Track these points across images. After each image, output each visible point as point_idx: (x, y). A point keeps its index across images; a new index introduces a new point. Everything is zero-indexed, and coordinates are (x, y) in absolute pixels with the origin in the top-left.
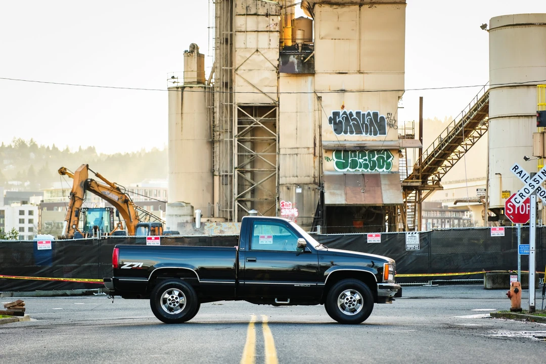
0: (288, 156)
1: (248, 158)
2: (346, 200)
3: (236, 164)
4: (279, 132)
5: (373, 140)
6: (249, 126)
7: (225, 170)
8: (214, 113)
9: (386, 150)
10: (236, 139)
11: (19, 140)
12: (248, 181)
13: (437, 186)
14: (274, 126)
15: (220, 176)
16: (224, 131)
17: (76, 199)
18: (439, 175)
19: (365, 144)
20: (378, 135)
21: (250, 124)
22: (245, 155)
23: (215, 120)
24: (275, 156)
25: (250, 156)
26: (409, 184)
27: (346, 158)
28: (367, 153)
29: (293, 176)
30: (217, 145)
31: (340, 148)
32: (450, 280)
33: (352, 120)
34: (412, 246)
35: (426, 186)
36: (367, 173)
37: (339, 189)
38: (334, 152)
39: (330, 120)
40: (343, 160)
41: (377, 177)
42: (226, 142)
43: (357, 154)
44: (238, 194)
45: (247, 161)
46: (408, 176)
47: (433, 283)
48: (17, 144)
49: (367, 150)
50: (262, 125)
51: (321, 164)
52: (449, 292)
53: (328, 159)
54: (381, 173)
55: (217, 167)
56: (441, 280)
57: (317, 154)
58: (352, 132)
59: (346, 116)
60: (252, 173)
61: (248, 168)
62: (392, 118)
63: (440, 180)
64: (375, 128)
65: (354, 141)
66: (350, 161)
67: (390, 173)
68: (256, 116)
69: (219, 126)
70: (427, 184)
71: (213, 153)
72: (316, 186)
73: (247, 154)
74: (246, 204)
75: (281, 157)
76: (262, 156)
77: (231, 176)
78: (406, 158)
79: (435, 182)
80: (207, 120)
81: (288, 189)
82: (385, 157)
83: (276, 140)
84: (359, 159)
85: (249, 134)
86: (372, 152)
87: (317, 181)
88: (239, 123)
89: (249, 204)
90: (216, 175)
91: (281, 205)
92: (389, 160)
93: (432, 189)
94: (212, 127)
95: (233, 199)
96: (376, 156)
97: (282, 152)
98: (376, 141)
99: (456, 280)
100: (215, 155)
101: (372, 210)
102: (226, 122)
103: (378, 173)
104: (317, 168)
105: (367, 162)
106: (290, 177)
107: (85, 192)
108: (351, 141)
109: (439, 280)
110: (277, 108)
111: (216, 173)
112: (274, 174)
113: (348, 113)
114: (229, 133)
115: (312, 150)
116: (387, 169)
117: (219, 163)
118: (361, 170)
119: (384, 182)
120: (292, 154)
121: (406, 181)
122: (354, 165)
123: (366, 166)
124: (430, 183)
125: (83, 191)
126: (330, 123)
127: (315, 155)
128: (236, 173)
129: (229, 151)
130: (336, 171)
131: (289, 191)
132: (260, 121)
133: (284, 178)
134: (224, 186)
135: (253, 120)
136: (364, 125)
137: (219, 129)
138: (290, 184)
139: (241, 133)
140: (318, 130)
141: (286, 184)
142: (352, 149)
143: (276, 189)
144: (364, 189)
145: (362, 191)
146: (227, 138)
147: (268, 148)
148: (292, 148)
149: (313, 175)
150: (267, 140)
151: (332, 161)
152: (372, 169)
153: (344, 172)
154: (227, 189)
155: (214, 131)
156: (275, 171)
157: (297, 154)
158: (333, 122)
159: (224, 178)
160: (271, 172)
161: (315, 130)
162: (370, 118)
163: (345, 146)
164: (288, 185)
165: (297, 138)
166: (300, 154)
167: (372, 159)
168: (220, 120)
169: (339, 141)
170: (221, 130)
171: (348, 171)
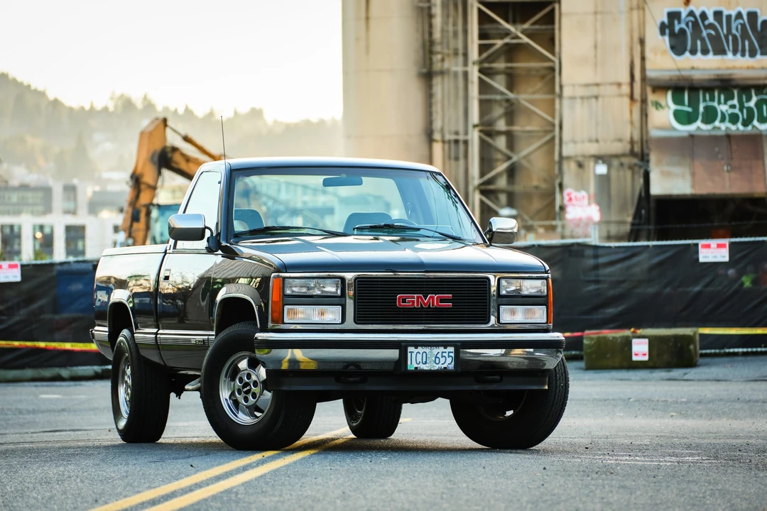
0: (579, 101)
1: (501, 105)
2: (693, 186)
3: (475, 117)
4: (560, 53)
5: (748, 68)
6: (499, 43)
7: (453, 129)
8: (431, 16)
10: (476, 68)
11: (122, 96)
12: (499, 151)
14: (550, 41)
15: (443, 142)
16: (451, 52)
17: (143, 187)
19: (731, 75)
20: (759, 57)
21: (502, 38)
22: (495, 101)
23: (434, 30)
24: (553, 102)
25: (504, 103)
27: (694, 103)
28: (736, 92)
29: (590, 141)
30: (437, 81)
31: (682, 83)
33: (707, 27)
36: (738, 133)
37: (679, 164)
38: (669, 94)
39: (663, 28)
40: (689, 106)
41: (755, 142)
42: (456, 74)
43: (716, 94)
44: (482, 174)
45: (498, 111)
48: (120, 103)
49: (736, 87)
50: (525, 40)
51: (644, 117)
53: (658, 105)
54: (764, 133)
55: (437, 124)
57: (637, 95)
58: (705, 52)
59: (692, 19)
60: (510, 136)
61: (501, 125)
64: (751, 44)
65: (711, 70)
66: (701, 109)
68: (514, 22)
69: (441, 43)
71: (429, 96)
72: (635, 161)
73: (498, 97)
74: (497, 199)
75: (566, 103)
76: (529, 101)
77: (466, 142)
80: (417, 30)
81: (580, 165)
83: (553, 69)
84: (719, 103)
85: (502, 58)
86: (746, 89)
87: (637, 149)
88: (482, 36)
89: (503, 198)
90: (435, 141)
91: (566, 198)
94: (427, 44)
95: (471, 188)
96: (754, 99)
97: (567, 92)
98: (753, 68)
100: (434, 100)
102: (455, 34)
103: (755, 132)
104: (637, 124)
105: (737, 111)
106: (583, 142)
107: (159, 173)
108: (704, 69)
110: (557, 6)
111: (437, 136)
112: (552, 135)
113: (698, 13)
114: (461, 58)
115: (626, 89)
117: (443, 116)
118: (723, 127)
120: (589, 98)
122: (710, 116)
123: (734, 118)
125: (156, 172)
126: (663, 33)
127: (632, 97)
128: (475, 137)
129: (461, 93)
130: (674, 129)
131: (581, 170)
132: (523, 32)
133: (571, 145)
134: (453, 162)
135: (509, 30)
136: (730, 38)
137: (443, 48)
138: (584, 156)
139: (485, 55)
140: (637, 48)
141: (576, 156)
142: (707, 84)
143: (557, 167)
144: (729, 165)
145: (725, 168)
146: (457, 65)
147: (539, 85)
148: (587, 85)
149: (628, 138)
150: (537, 70)
151: (666, 109)
152: (745, 124)
153: (689, 131)
154: (457, 167)
155: (431, 52)
156: (553, 131)
157: (596, 97)
158: (667, 31)
159: (453, 145)
160: (547, 132)
161: (631, 49)
162: (741, 24)
163: (692, 80)
164: (580, 159)
165: (596, 65)
166: (603, 97)
167: (746, 105)
168: (443, 31)
169: (679, 70)
170: (446, 51)
171: (698, 128)
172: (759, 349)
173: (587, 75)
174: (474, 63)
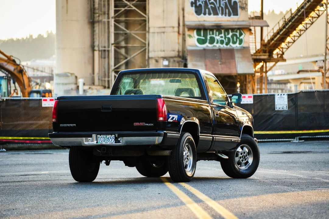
0: (156, 34)
1: (123, 36)
3: (112, 40)
4: (148, 14)
5: (228, 21)
6: (123, 9)
7: (103, 45)
9: (239, 29)
10: (113, 20)
12: (122, 55)
13: (281, 58)
14: (144, 9)
15: (99, 51)
16: (103, 13)
18: (283, 50)
19: (220, 24)
20: (232, 16)
21: (124, 7)
22: (120, 34)
23: (95, 4)
24: (145, 35)
25: (124, 34)
26: (258, 57)
27: (205, 35)
28: (223, 31)
29: (161, 51)
30: (96, 25)
31: (201, 27)
32: (315, 137)
33: (211, 4)
34: (281, 107)
35: (272, 59)
36: (223, 48)
37: (200, 61)
38: (195, 31)
39: (192, 4)
40: (203, 37)
41: (231, 52)
42: (104, 22)
43: (215, 31)
44: (115, 65)
45: (121, 38)
46: (257, 50)
47: (300, 139)
49: (223, 29)
50: (134, 8)
51: (184, 41)
52: (316, 147)
53: (190, 36)
54: (235, 48)
55: (96, 43)
56: (307, 137)
57: (181, 32)
58: (210, 14)
60: (126, 48)
61: (123, 44)
62: (244, 2)
63: (283, 53)
64: (229, 11)
65: (212, 21)
66: (208, 38)
67: (242, 48)
69: (98, 9)
70: (272, 57)
71: (93, 31)
72: (180, 59)
73: (121, 32)
75: (151, 34)
76: (136, 34)
77: (108, 51)
78: (255, 36)
79: (279, 56)
80: (88, 4)
81: (157, 61)
82: (238, 34)
83: (145, 21)
84: (216, 35)
85: (123, 16)
86: (227, 30)
87: (181, 54)
88: (116, 6)
90: (96, 50)
92: (241, 37)
93: (277, 61)
94: (92, 10)
95: (111, 70)
96: (231, 34)
97: (151, 30)
98: (230, 21)
99: (320, 136)
100: (95, 33)
101: (227, 79)
102: (104, 5)
103: (231, 48)
104: (181, 44)
105: (223, 39)
106: (158, 51)
108: (209, 21)
109: (305, 137)
111: (96, 48)
112: (145, 48)
114: (106, 16)
115: (176, 29)
116: (240, 44)
117: (99, 40)
118: (218, 46)
119: (237, 56)
120: (161, 33)
121: (256, 54)
122: (212, 41)
123: (222, 42)
124: (275, 56)
126: (192, 6)
127: (179, 33)
128: (112, 48)
129: (106, 30)
130: (197, 46)
131: (157, 63)
132: (133, 5)
133: (153, 53)
134: (103, 59)
135: (127, 4)
136: (220, 8)
137: (99, 11)
138: (158, 57)
139: (117, 14)
140: (181, 12)
141: (155, 57)
142: (211, 28)
143: (147, 62)
144: (221, 61)
145: (219, 63)
146: (105, 19)
147: (140, 27)
148: (160, 27)
149: (177, 50)
150: (138, 21)
151: (194, 38)
152: (227, 44)
153: (203, 47)
154: (105, 62)
155: (94, 13)
156: (146, 46)
157: (164, 33)
158: (194, 5)
159: (103, 52)
160: (142, 47)
161: (179, 12)
162: (225, 2)
163: (205, 26)
164: (157, 58)
165: (164, 19)
166: (167, 32)
167: (227, 36)
168: (99, 4)
169: (199, 21)
170: (100, 12)
171: (207, 46)
172: (265, 140)
173: (160, 23)
174: (112, 18)
